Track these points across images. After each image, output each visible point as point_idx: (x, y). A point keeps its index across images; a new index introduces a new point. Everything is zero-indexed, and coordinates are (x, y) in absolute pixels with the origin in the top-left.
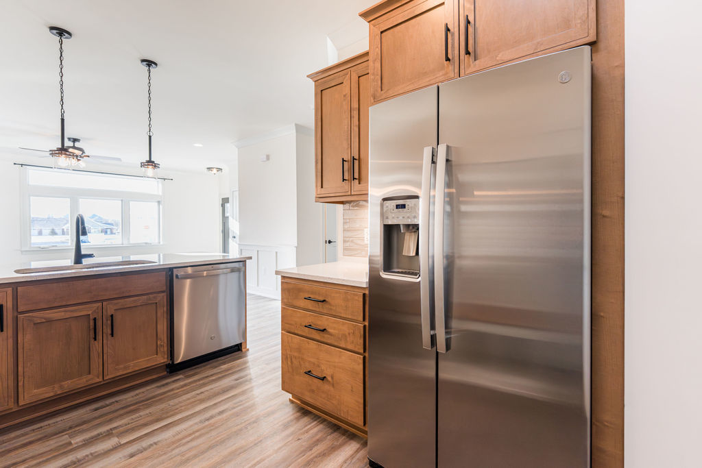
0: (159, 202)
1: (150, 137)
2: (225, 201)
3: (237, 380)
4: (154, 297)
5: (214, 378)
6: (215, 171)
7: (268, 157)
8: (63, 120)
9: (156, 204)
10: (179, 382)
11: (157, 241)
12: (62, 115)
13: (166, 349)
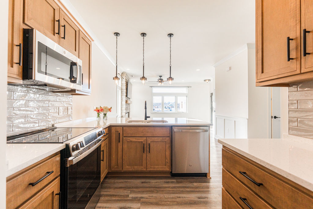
0: (187, 96)
1: (170, 67)
2: (212, 94)
3: (199, 198)
4: (165, 139)
5: (188, 190)
6: (207, 81)
7: (230, 68)
8: (144, 66)
9: (186, 97)
10: (173, 184)
11: (186, 111)
12: (144, 64)
13: (169, 164)
